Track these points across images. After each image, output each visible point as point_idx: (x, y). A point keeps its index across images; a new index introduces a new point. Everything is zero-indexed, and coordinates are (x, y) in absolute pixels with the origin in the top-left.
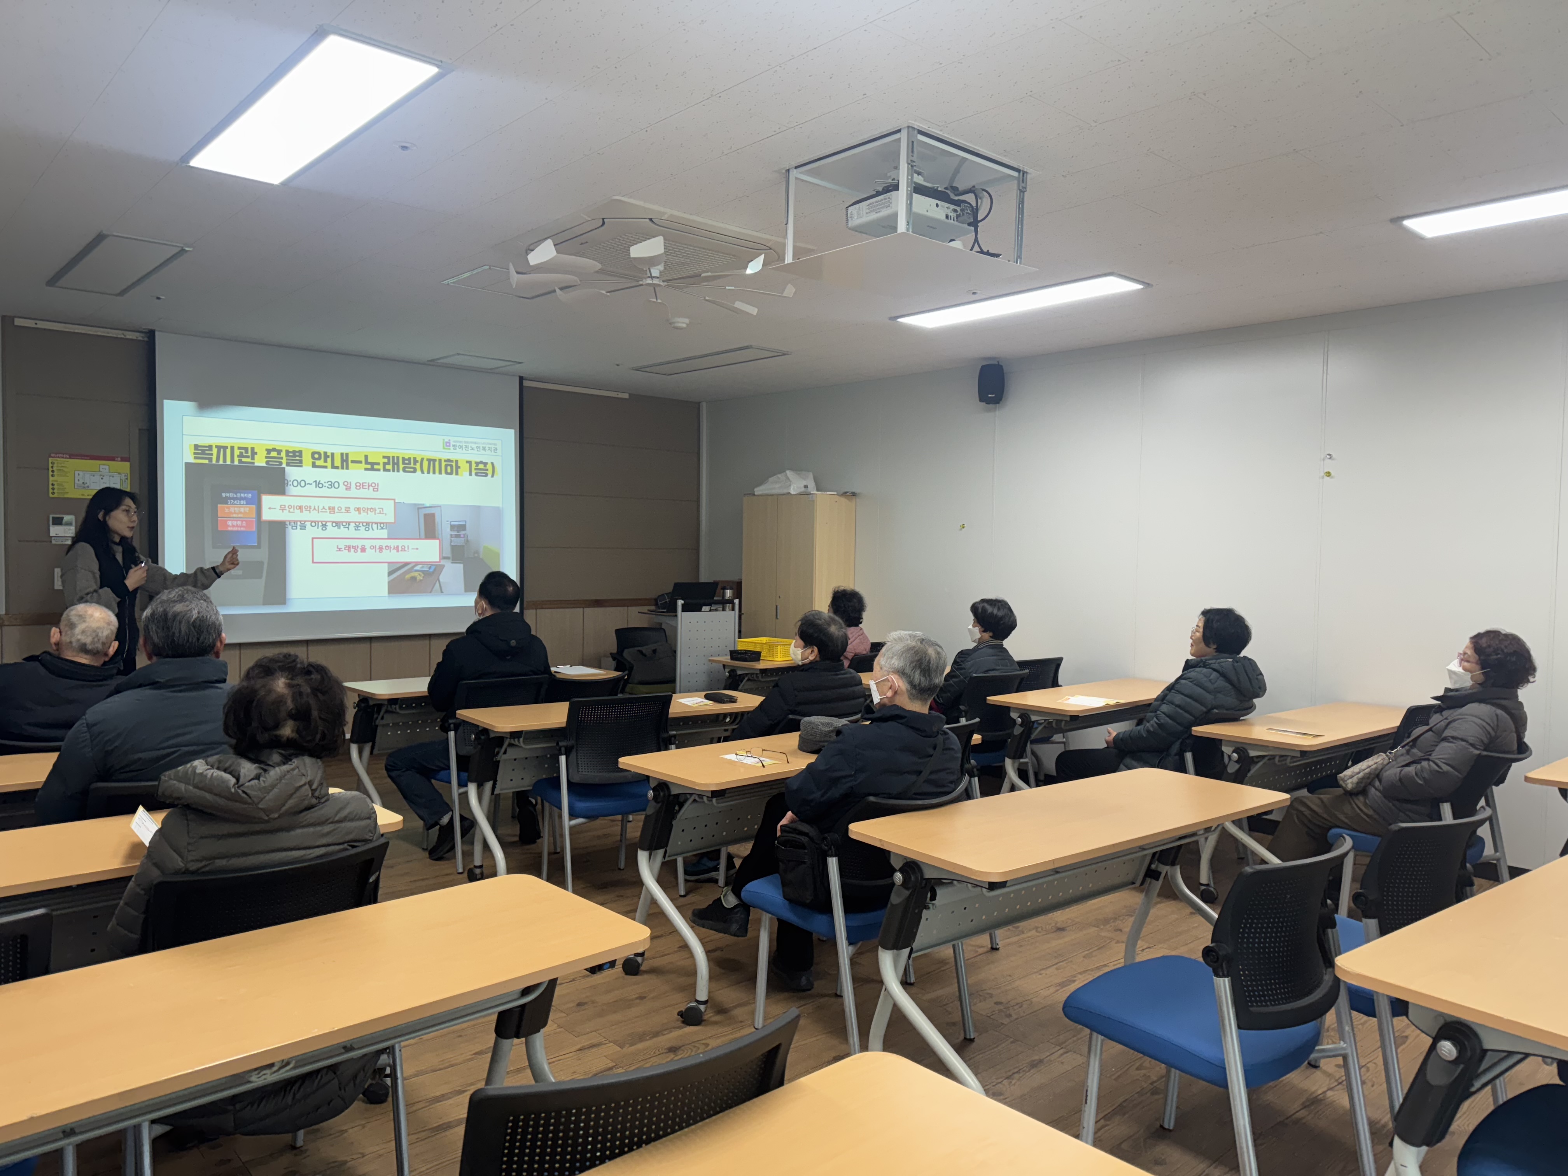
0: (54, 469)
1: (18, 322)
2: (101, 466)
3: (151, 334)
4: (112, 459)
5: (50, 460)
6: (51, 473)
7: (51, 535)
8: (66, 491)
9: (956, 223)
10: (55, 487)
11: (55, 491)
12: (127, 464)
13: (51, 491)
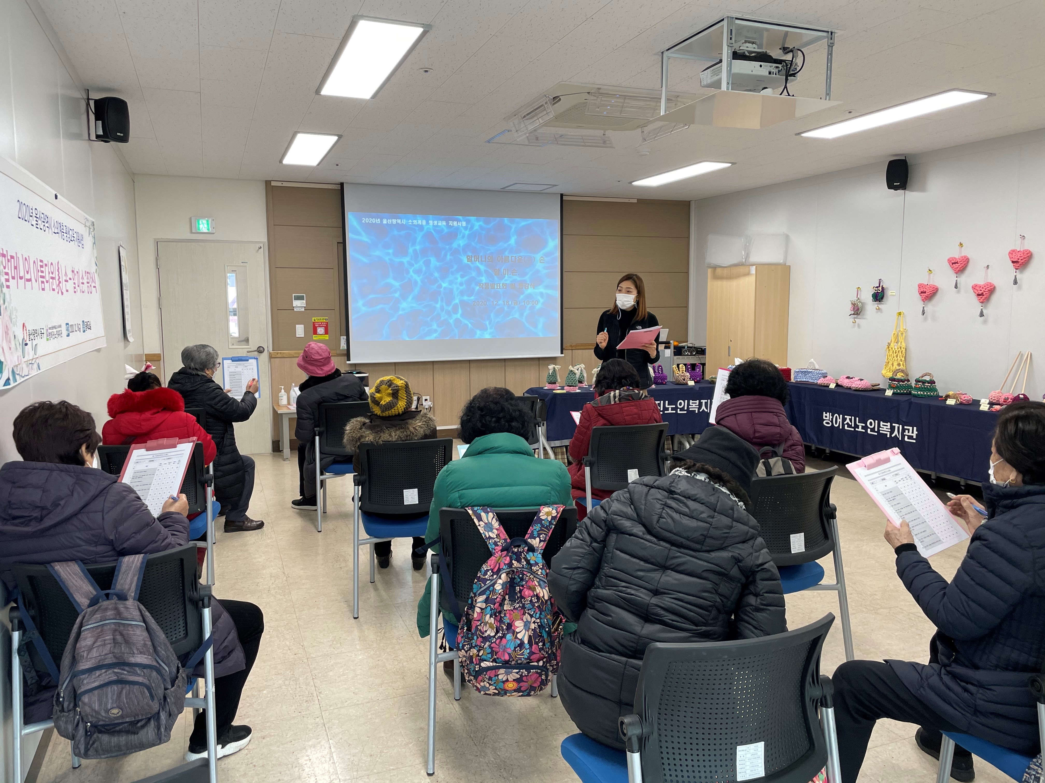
1: (273, 184)
3: (342, 185)
7: (294, 306)
9: (777, 76)
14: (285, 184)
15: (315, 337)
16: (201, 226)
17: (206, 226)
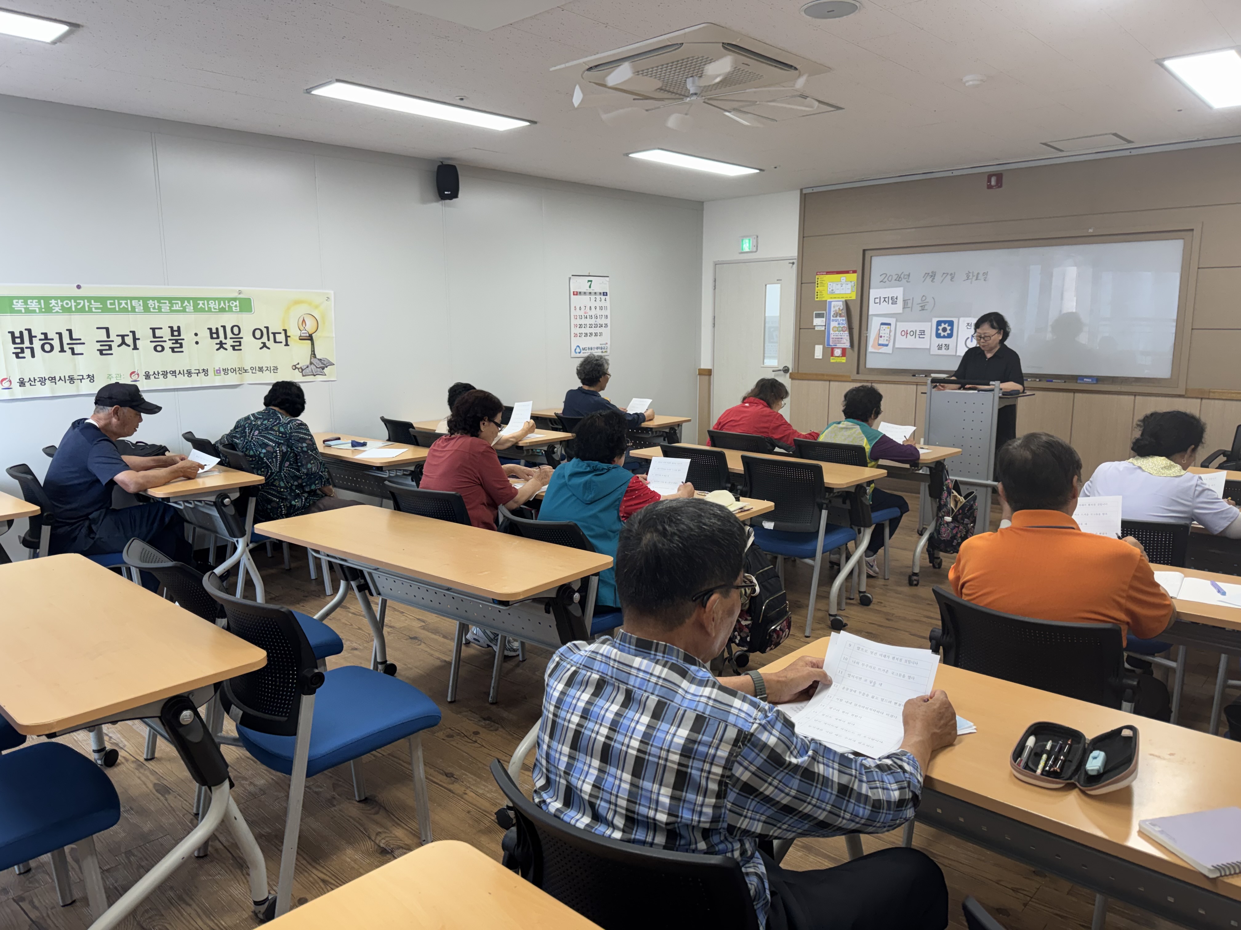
0: (819, 282)
1: (804, 192)
2: (842, 278)
4: (847, 272)
5: (817, 277)
6: (816, 285)
7: (814, 324)
8: (823, 296)
10: (818, 294)
12: (855, 275)
13: (816, 296)
14: (815, 190)
15: (833, 360)
16: (744, 246)
17: (748, 245)
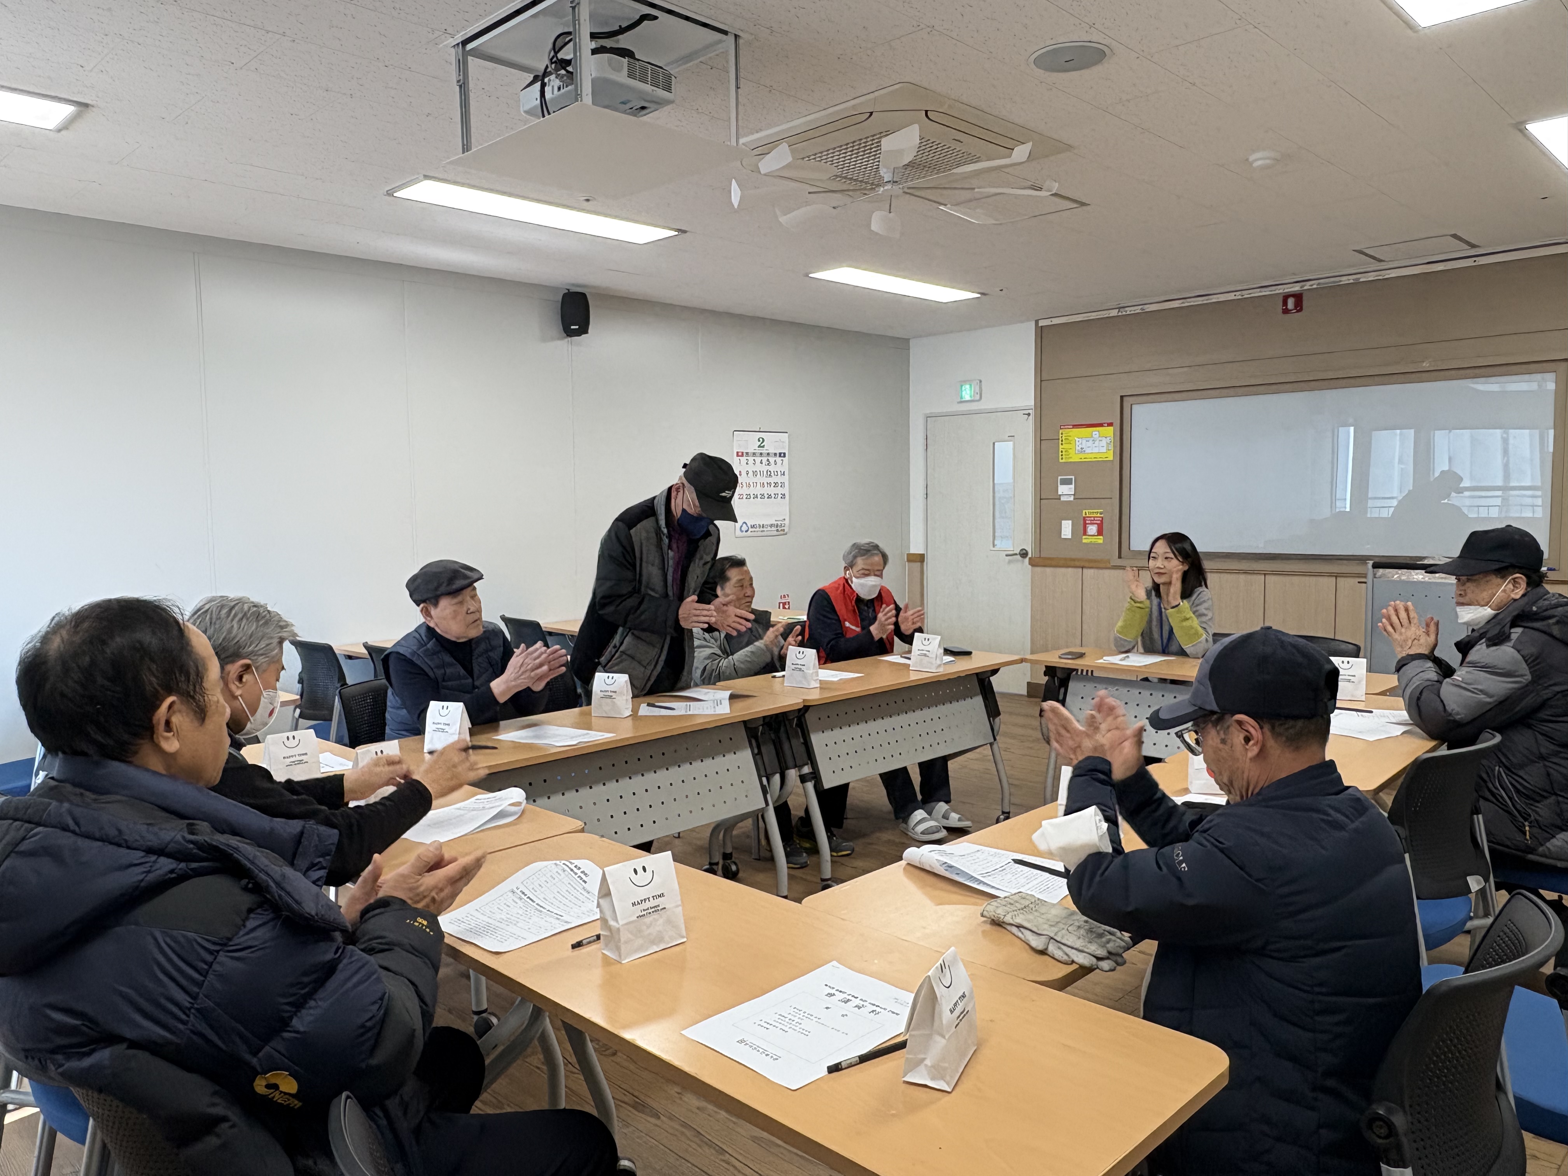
0: (1063, 438)
1: (1041, 323)
2: (1094, 433)
4: (1101, 425)
5: (1061, 431)
6: (1060, 442)
7: (1060, 493)
8: (1070, 456)
10: (1063, 453)
11: (1064, 457)
12: (1111, 429)
13: (1060, 457)
14: (1056, 321)
15: (1085, 540)
16: (964, 393)
17: (968, 392)
